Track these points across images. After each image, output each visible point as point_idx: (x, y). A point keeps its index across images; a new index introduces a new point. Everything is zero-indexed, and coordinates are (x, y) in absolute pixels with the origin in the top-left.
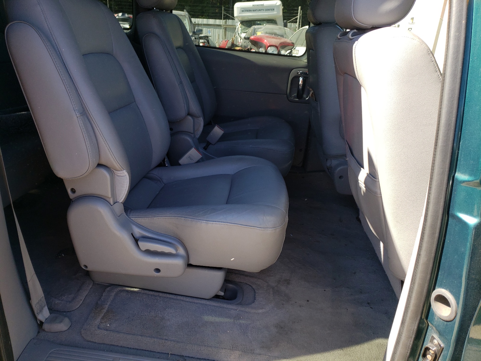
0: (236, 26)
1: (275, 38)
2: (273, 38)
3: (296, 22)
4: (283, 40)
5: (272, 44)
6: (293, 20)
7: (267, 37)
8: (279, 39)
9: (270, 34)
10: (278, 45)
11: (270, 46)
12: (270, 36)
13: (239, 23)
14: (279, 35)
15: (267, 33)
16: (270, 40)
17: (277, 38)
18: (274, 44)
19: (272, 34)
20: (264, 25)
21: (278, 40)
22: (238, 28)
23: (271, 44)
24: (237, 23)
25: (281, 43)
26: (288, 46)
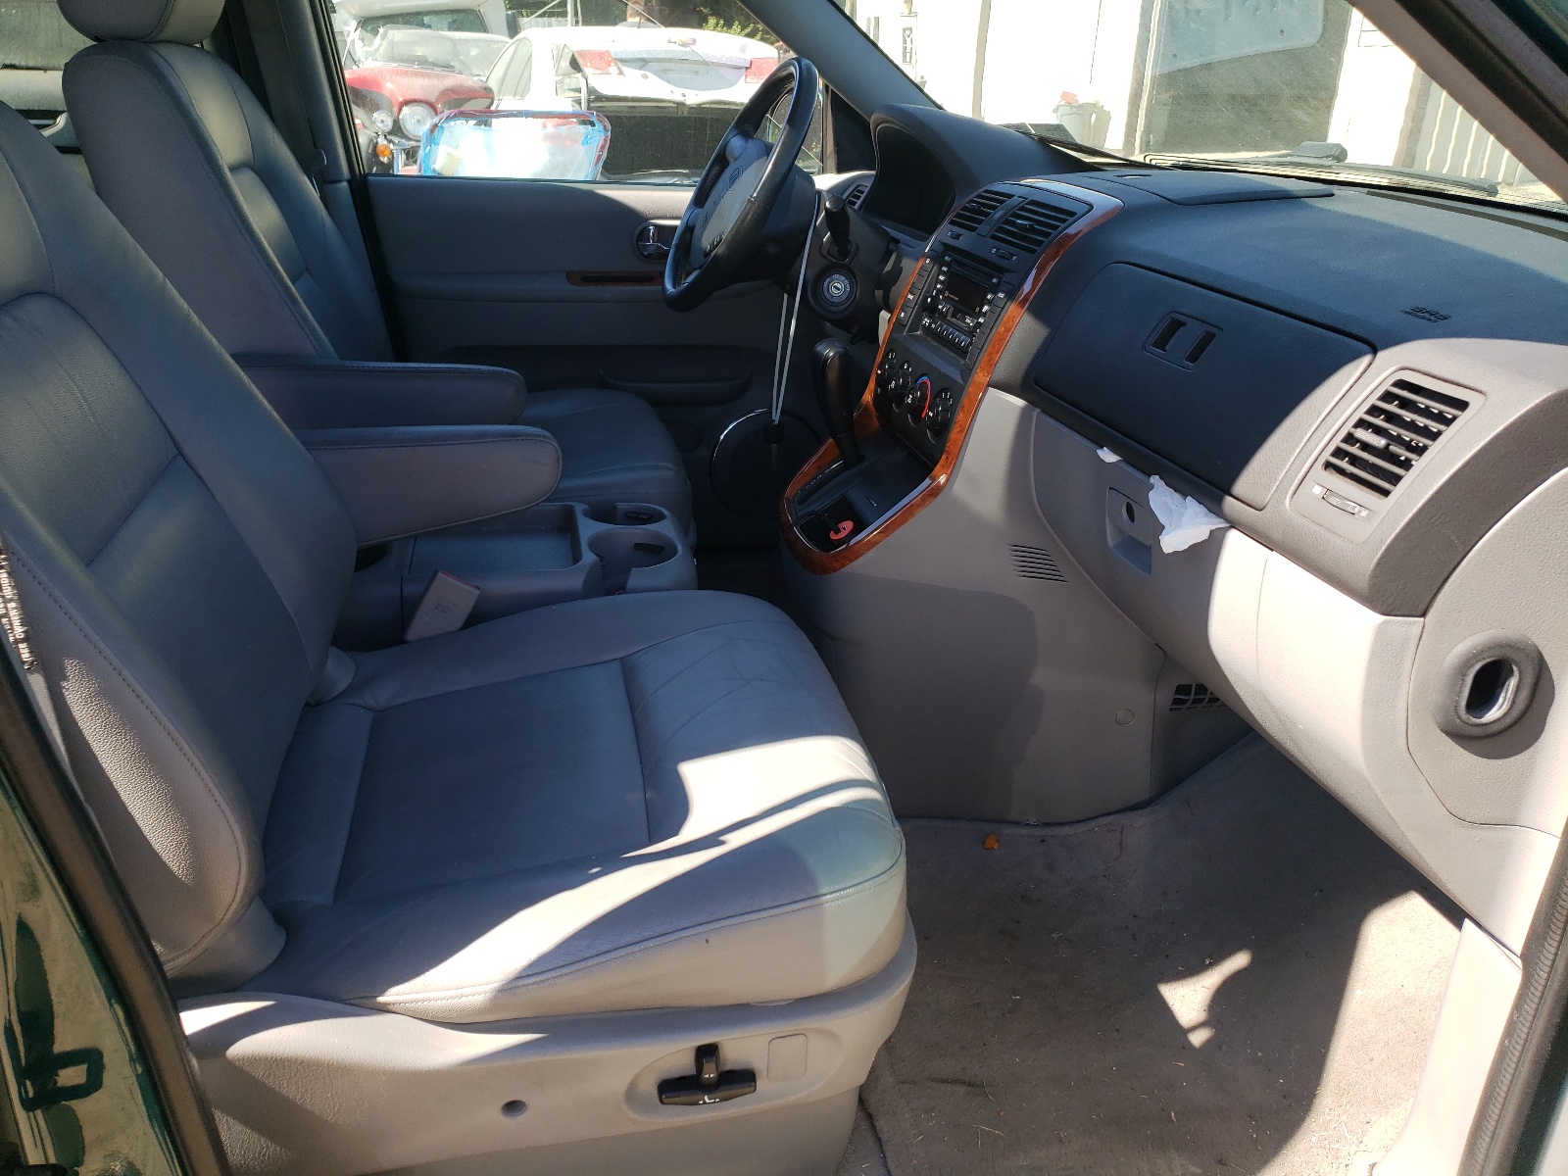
0: (345, 33)
1: (423, 75)
2: (416, 74)
3: (564, 14)
4: (451, 81)
5: (412, 98)
6: (551, 8)
7: (397, 72)
8: (438, 76)
9: (402, 61)
10: (432, 99)
11: (407, 103)
12: (403, 67)
13: (354, 24)
14: (434, 64)
15: (392, 59)
16: (405, 81)
17: (429, 76)
18: (419, 96)
19: (413, 62)
20: (381, 30)
21: (435, 82)
22: (353, 42)
23: (410, 96)
24: (346, 24)
25: (445, 93)
26: (472, 98)
